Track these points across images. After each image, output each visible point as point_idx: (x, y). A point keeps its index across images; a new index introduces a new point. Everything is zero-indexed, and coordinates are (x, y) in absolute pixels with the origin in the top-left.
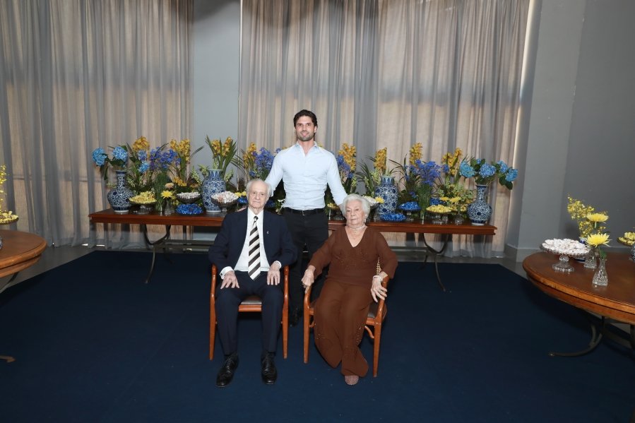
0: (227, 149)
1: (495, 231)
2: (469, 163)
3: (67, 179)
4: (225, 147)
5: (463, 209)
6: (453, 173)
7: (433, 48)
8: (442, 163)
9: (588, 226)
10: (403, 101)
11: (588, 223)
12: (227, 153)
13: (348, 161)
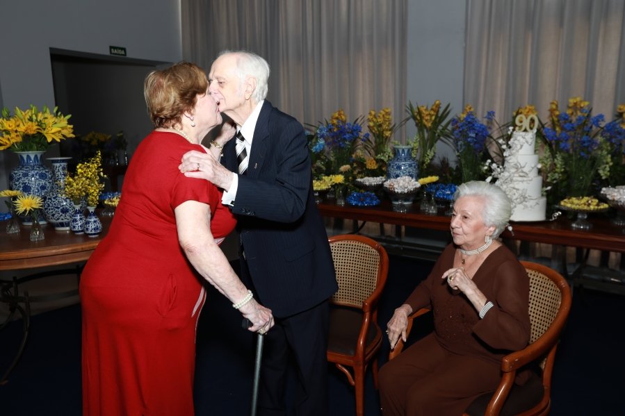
4: (430, 116)
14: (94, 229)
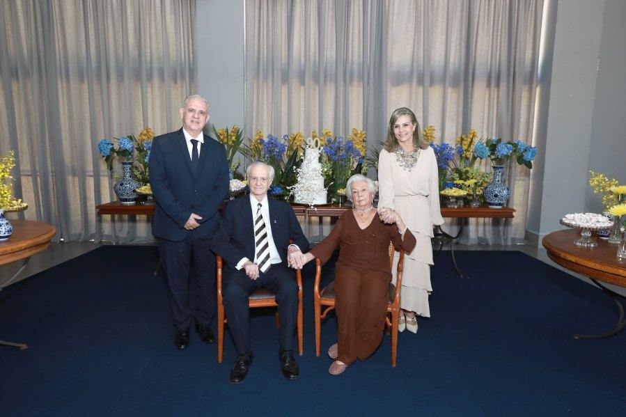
0: (233, 138)
1: (514, 214)
2: (485, 144)
3: (74, 175)
4: (231, 136)
5: (479, 192)
6: (468, 156)
7: (445, 27)
8: (456, 145)
9: (612, 200)
10: (414, 83)
11: (611, 197)
12: (233, 141)
13: (358, 147)
14: (8, 231)
